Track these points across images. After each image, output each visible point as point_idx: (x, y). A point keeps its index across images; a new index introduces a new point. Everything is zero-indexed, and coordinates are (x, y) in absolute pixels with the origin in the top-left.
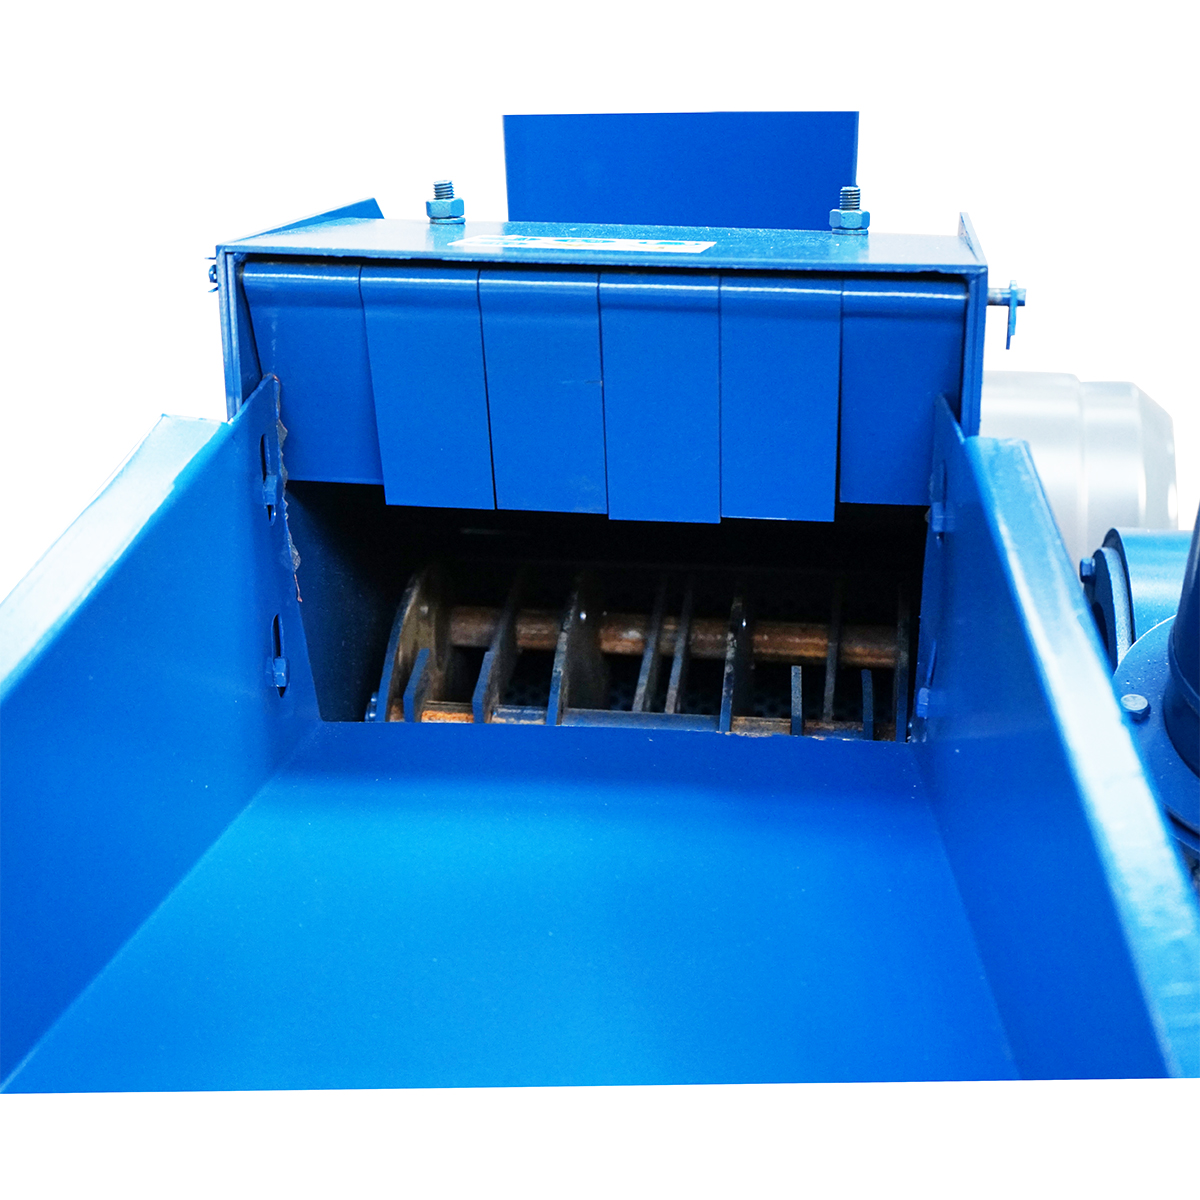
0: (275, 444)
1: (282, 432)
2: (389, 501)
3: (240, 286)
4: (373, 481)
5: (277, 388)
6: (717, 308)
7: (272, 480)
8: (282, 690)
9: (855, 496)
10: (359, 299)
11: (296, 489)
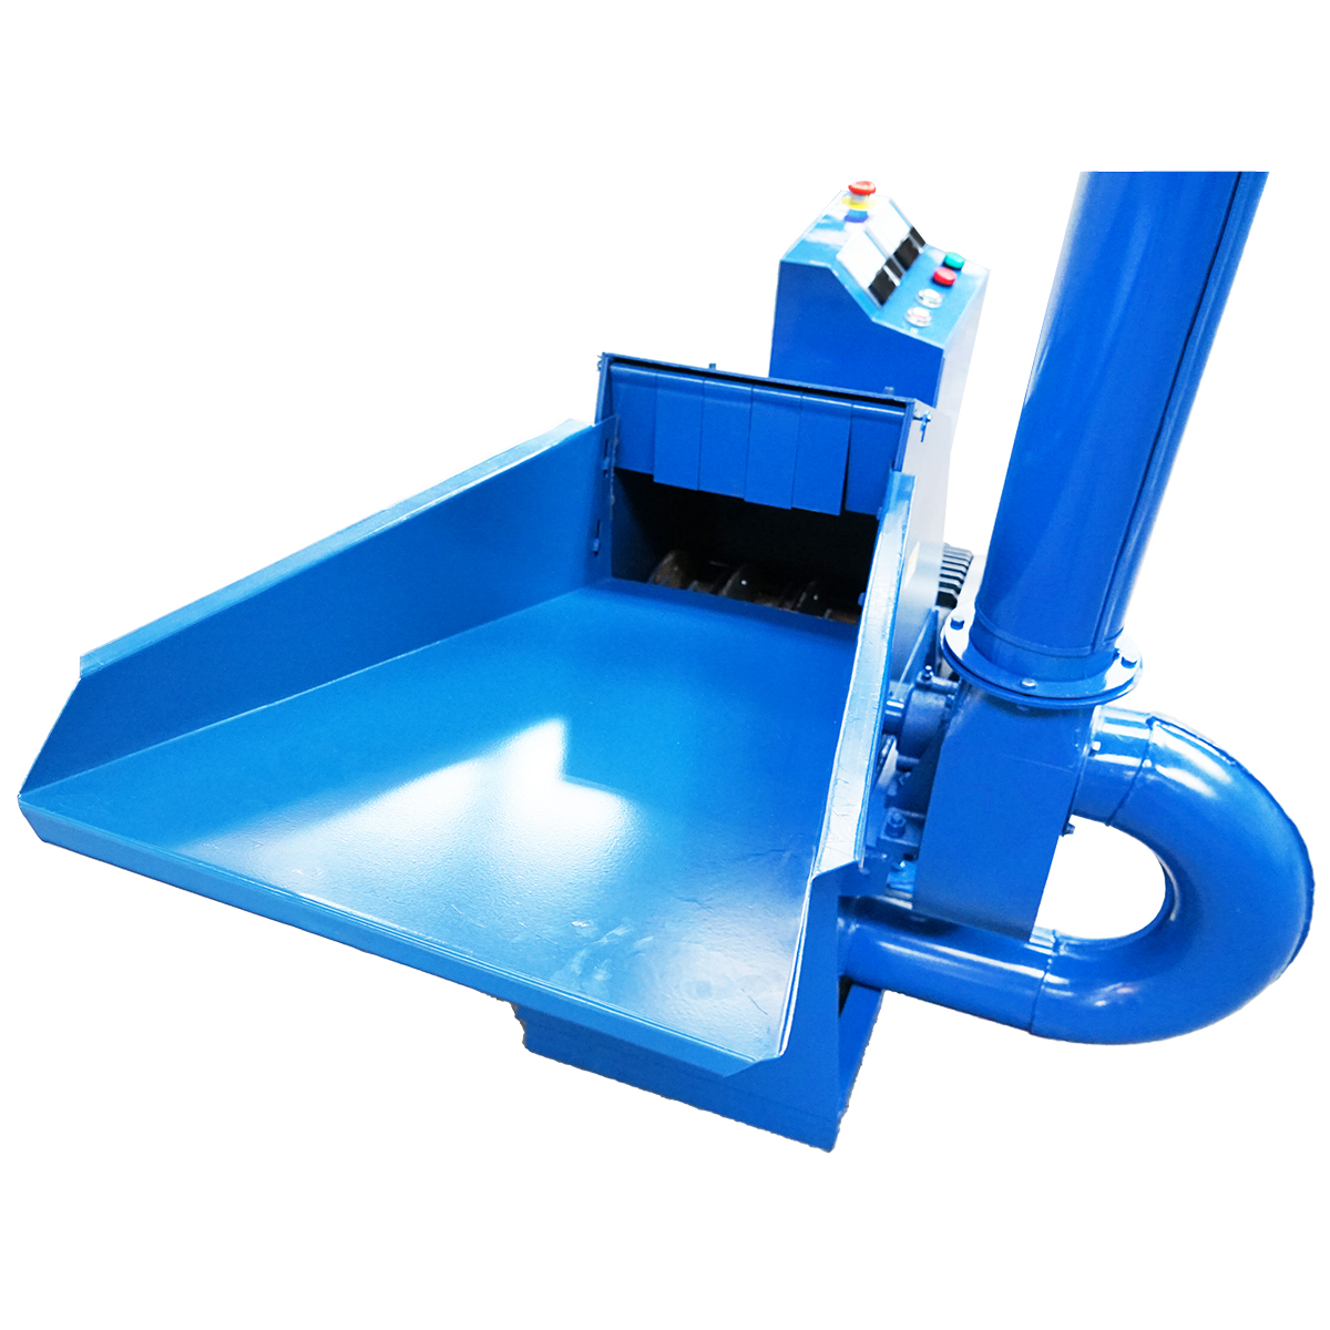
0: (612, 447)
1: (616, 441)
2: (656, 480)
3: (609, 371)
4: (649, 472)
5: (617, 422)
6: (800, 406)
7: (607, 460)
8: (596, 553)
9: (852, 507)
10: (655, 383)
11: (618, 471)
